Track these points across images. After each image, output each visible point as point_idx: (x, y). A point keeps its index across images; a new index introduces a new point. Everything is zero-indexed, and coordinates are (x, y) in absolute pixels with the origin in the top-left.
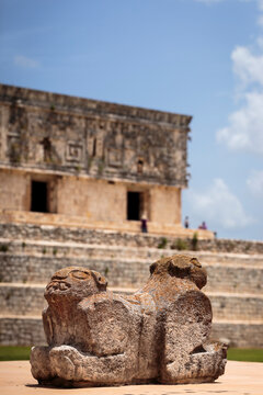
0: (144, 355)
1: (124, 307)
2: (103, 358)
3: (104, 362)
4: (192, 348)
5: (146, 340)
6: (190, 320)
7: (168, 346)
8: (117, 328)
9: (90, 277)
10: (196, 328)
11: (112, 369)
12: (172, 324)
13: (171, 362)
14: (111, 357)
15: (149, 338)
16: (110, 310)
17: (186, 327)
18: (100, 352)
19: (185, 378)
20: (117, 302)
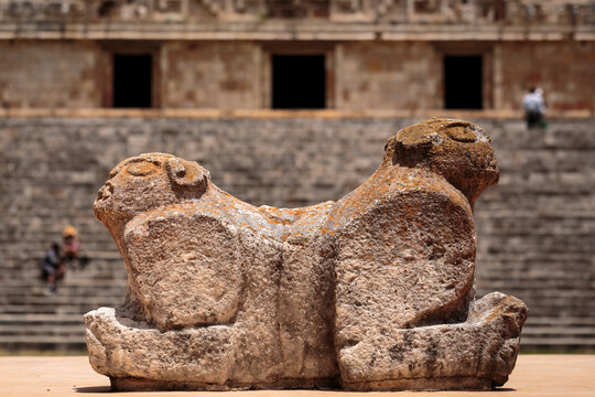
0: (291, 328)
1: (221, 229)
2: (172, 334)
3: (175, 341)
4: (411, 315)
5: (294, 297)
6: (407, 254)
7: (343, 309)
8: (204, 272)
9: (160, 171)
10: (424, 272)
11: (196, 356)
12: (356, 263)
13: (352, 342)
14: (193, 332)
15: (301, 292)
16: (184, 234)
17: (395, 270)
18: (164, 320)
19: (390, 376)
20: (202, 219)
